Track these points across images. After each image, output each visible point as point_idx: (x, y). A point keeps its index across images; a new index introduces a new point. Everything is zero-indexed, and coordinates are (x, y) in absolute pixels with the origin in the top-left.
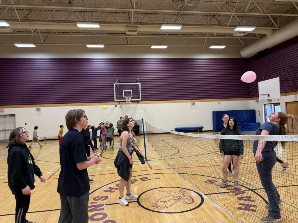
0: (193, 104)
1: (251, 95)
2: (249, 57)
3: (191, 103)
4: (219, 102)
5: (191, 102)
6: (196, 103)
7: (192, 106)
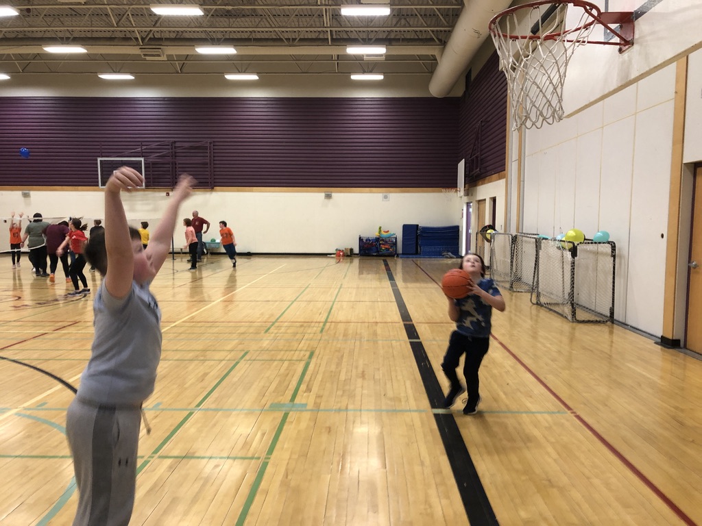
0: (328, 197)
2: (460, 95)
3: (323, 195)
4: (385, 194)
5: (325, 192)
6: (333, 194)
7: (326, 201)
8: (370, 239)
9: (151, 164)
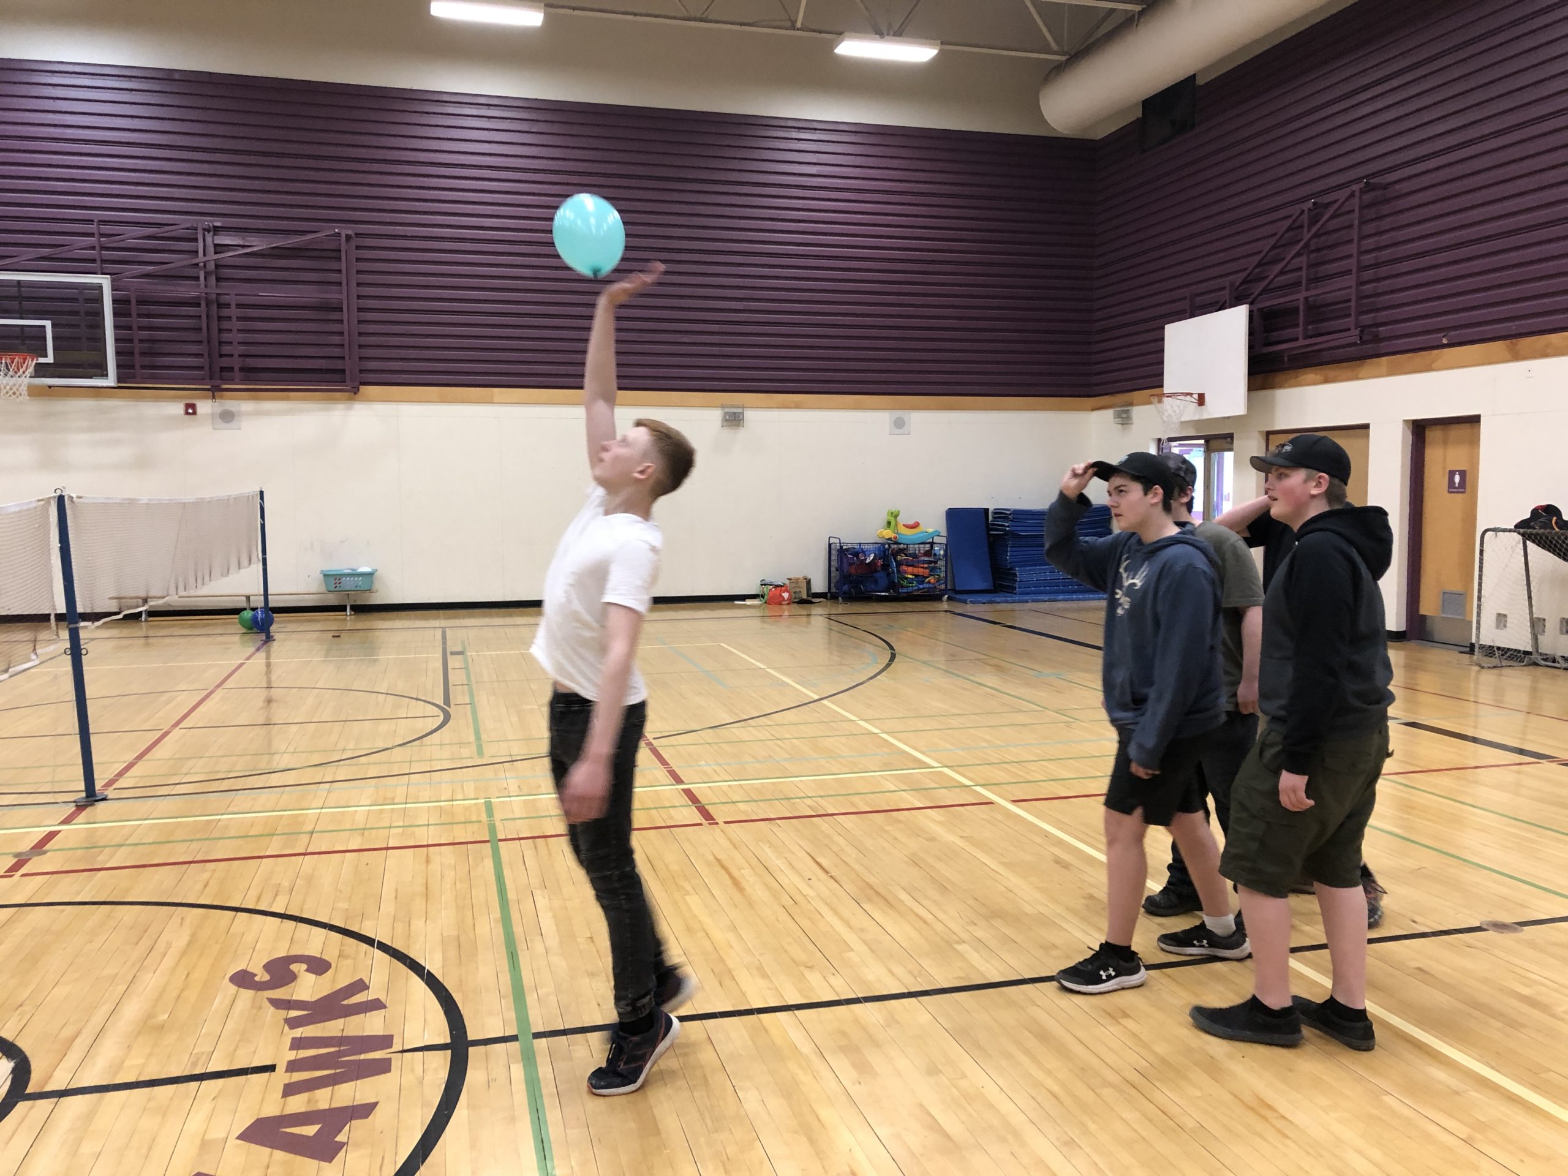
0: (734, 420)
1: (1095, 379)
2: (1100, 134)
3: (716, 415)
4: (896, 414)
5: (723, 407)
6: (750, 415)
7: (728, 433)
8: (865, 547)
9: (134, 302)
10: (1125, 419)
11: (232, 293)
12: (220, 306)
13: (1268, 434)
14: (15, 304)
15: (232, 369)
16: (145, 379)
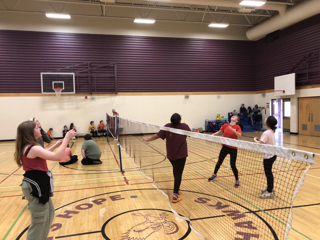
0: (187, 97)
1: (256, 88)
2: (256, 40)
3: (184, 96)
4: (218, 95)
6: (190, 96)
7: (186, 100)
8: (213, 122)
9: (78, 77)
10: (264, 96)
11: (94, 75)
12: (92, 78)
13: (298, 98)
14: (57, 78)
15: (95, 90)
16: (80, 92)
